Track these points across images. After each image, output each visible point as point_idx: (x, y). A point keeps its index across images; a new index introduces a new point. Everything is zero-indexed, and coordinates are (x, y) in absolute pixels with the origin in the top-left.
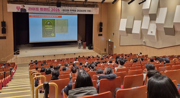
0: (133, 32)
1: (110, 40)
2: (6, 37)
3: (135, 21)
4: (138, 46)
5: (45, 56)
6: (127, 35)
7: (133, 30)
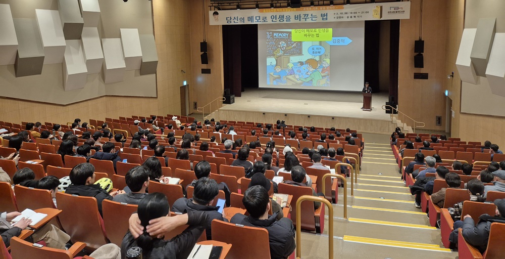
0: (488, 72)
1: (447, 93)
2: (210, 70)
3: (497, 34)
5: (268, 113)
6: (478, 82)
7: (489, 65)
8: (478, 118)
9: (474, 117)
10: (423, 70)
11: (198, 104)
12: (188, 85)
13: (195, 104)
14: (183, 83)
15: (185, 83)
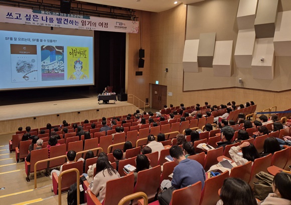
0: (214, 63)
1: (157, 83)
3: (217, 42)
4: (224, 90)
6: (200, 71)
7: (214, 60)
8: (200, 92)
9: (197, 92)
10: (141, 70)
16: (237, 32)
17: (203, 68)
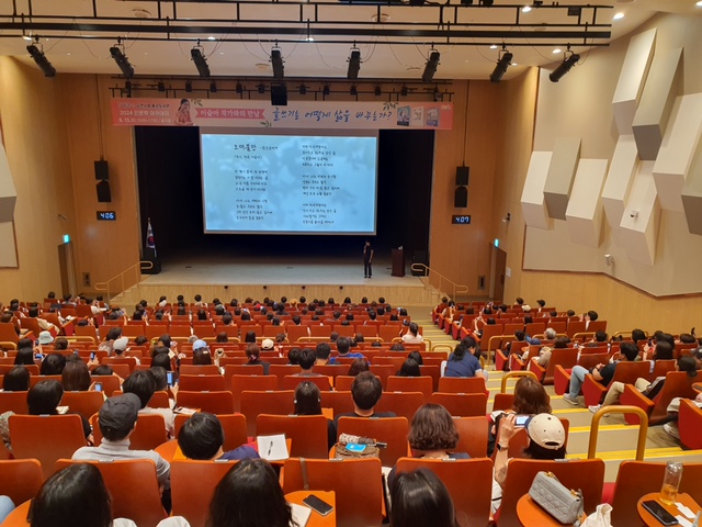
0: (570, 212)
1: (497, 243)
3: (581, 161)
5: (234, 285)
6: (551, 226)
10: (464, 211)
11: (91, 277)
12: (70, 242)
13: (87, 277)
14: (62, 239)
15: (66, 239)
16: (616, 140)
17: (556, 220)
